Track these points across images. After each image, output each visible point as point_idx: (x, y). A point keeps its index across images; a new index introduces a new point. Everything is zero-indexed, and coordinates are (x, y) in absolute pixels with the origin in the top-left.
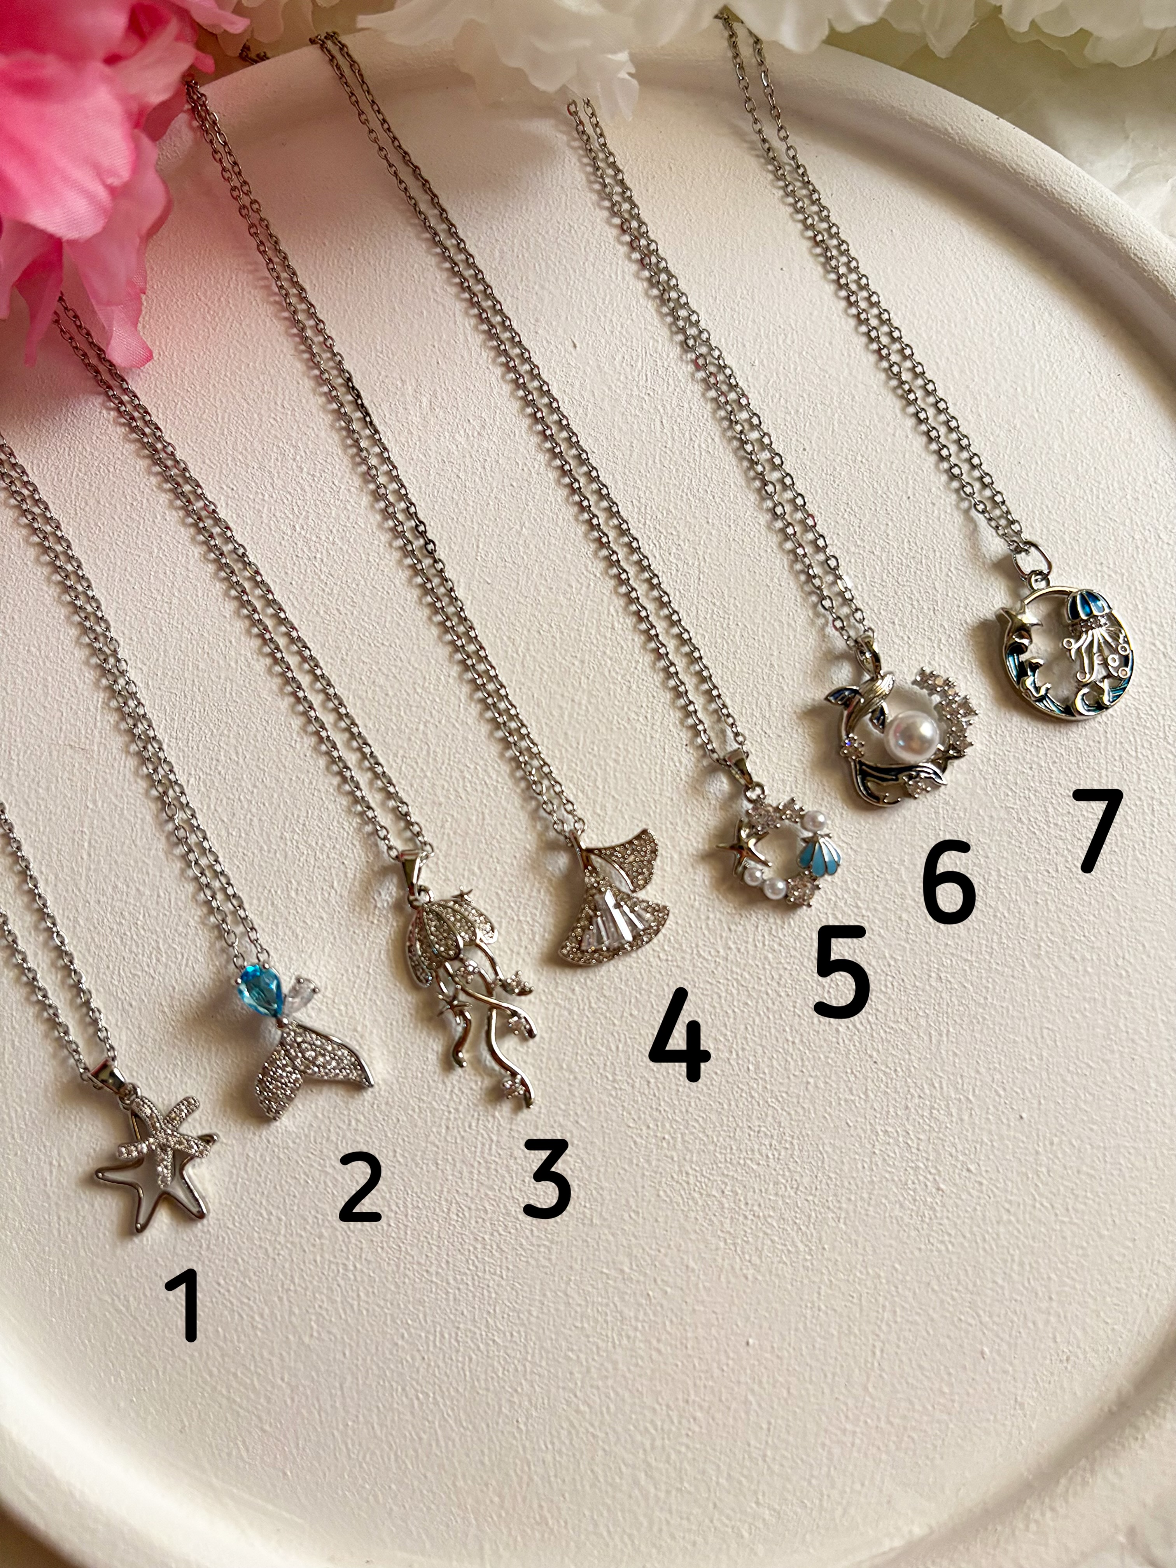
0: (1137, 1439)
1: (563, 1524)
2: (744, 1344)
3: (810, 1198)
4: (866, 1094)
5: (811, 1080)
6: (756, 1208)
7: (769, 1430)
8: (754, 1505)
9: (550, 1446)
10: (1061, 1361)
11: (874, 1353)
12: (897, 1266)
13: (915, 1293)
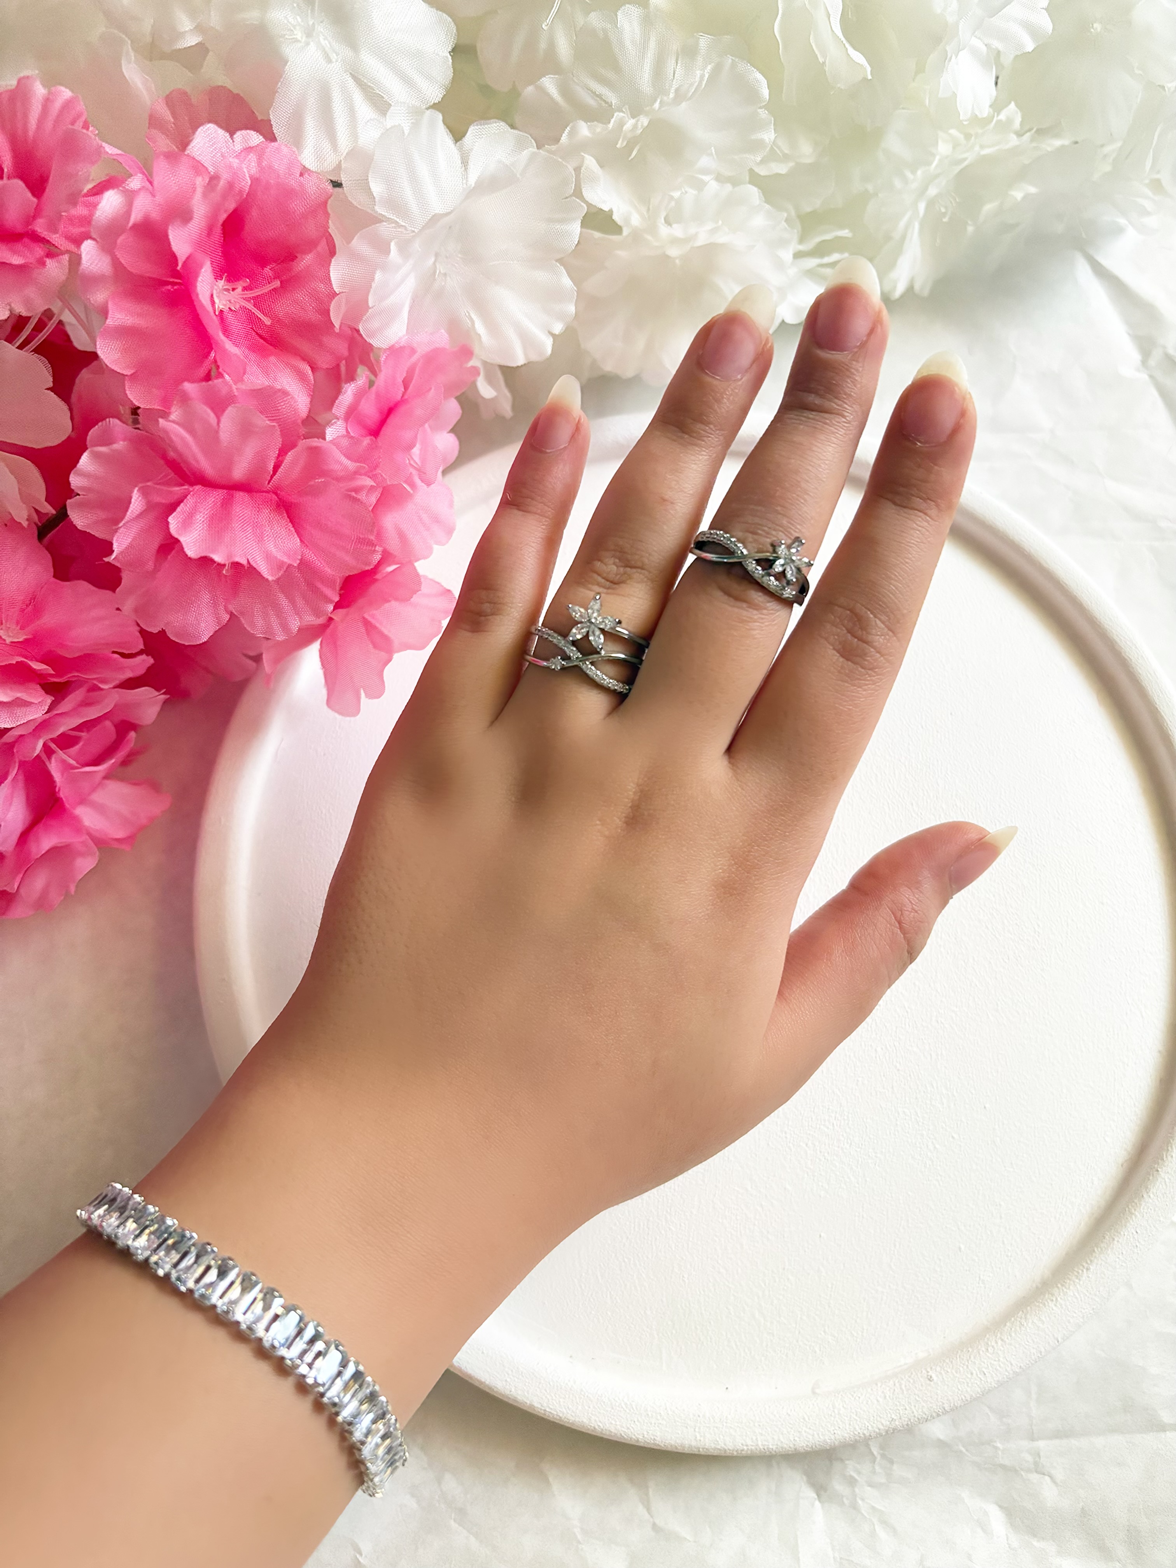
0: (1052, 1300)
1: (709, 1340)
2: (818, 1236)
3: (858, 1150)
4: (892, 1088)
5: (860, 1079)
6: (826, 1154)
7: (832, 1288)
8: (823, 1333)
9: (702, 1292)
10: (1007, 1256)
11: (895, 1246)
12: (910, 1193)
13: (920, 1210)
